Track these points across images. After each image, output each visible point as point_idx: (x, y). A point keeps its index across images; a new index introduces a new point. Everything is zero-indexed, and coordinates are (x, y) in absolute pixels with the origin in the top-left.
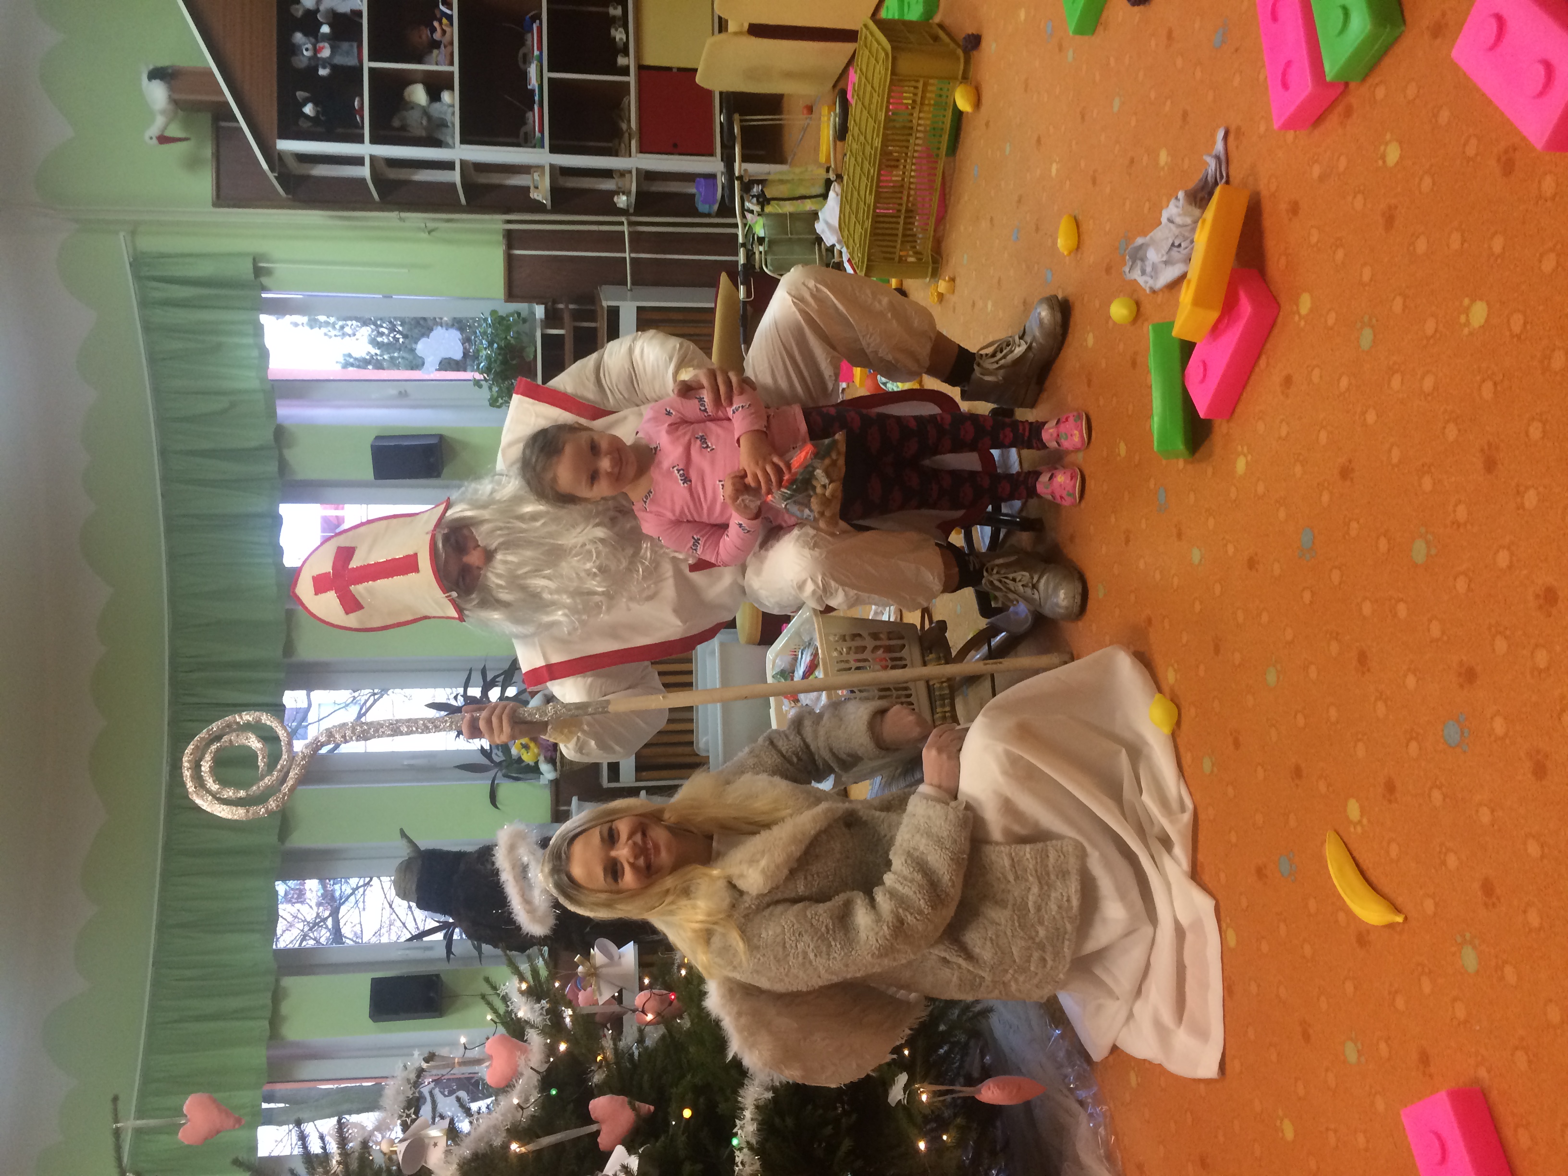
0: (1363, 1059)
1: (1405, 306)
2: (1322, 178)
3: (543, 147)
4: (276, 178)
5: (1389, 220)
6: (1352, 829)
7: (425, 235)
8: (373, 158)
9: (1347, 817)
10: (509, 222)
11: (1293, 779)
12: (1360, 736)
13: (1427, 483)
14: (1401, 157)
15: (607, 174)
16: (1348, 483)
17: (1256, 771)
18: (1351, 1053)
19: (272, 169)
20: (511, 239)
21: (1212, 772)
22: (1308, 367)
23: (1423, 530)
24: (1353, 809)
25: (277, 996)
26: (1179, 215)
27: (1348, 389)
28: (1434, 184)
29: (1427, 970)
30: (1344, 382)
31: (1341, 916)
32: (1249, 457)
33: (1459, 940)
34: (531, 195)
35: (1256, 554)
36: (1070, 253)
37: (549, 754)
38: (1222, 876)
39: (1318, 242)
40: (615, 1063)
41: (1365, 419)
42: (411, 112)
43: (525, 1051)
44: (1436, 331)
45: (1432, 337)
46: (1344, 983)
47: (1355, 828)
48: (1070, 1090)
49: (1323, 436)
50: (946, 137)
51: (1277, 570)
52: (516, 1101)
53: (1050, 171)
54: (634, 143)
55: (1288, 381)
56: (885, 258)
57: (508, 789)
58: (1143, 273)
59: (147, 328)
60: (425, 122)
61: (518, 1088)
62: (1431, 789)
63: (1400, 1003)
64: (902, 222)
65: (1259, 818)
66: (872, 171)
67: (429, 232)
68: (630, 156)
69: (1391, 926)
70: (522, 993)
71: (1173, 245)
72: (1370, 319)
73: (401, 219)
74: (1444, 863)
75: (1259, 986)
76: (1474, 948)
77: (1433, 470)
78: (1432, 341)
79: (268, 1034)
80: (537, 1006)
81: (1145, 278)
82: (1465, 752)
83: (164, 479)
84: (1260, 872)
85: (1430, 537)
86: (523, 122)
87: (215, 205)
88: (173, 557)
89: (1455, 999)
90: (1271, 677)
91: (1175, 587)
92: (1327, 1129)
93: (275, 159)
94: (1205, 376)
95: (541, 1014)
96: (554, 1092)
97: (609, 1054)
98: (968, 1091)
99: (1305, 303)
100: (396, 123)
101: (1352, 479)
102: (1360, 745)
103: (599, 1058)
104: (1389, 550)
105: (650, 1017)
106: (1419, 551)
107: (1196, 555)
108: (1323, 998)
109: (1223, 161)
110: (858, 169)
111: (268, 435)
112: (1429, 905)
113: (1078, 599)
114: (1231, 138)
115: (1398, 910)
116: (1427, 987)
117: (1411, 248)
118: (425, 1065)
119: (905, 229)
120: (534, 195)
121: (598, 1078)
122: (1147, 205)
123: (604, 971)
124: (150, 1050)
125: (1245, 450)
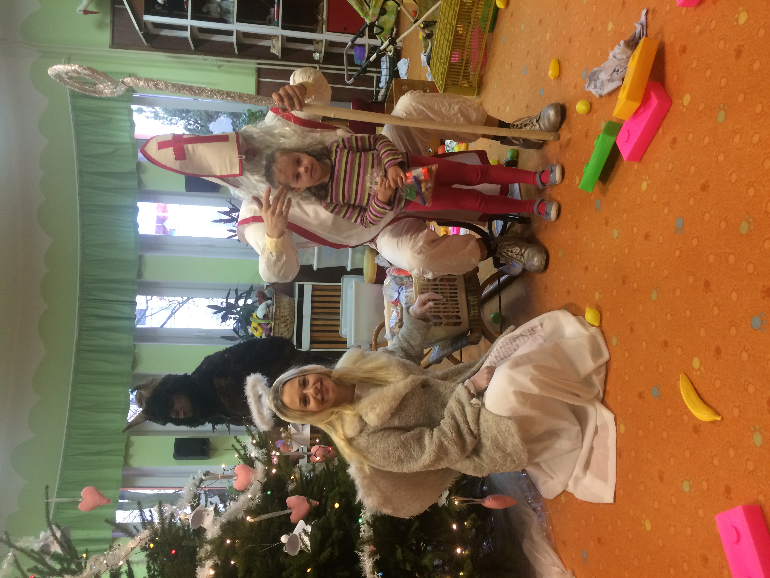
0: (693, 490)
1: (745, 98)
2: (700, 33)
3: (278, 26)
4: (142, 34)
5: (739, 53)
6: (694, 373)
7: (216, 68)
8: (192, 27)
9: (692, 367)
10: (259, 64)
11: (662, 348)
12: (702, 325)
13: (751, 192)
14: (748, 20)
15: (310, 42)
16: (705, 193)
17: (642, 343)
18: (686, 487)
19: (141, 29)
20: (260, 73)
21: (617, 344)
22: (686, 133)
23: (747, 216)
24: (696, 363)
25: (128, 445)
26: (620, 53)
27: (709, 143)
28: (766, 33)
29: (732, 445)
30: (707, 140)
31: (685, 418)
32: (649, 182)
33: (752, 429)
34: (271, 51)
35: (650, 232)
36: (555, 78)
37: (267, 333)
38: (619, 397)
39: (696, 66)
40: (300, 480)
41: (717, 159)
42: (212, 5)
43: (254, 473)
44: (762, 111)
45: (759, 114)
46: (684, 451)
47: (696, 372)
48: (529, 504)
49: (693, 169)
50: (489, 23)
51: (661, 240)
52: (250, 496)
53: (546, 37)
54: (324, 27)
55: (674, 141)
56: (453, 84)
58: (595, 87)
59: (75, 109)
60: (219, 10)
61: (251, 490)
62: (741, 352)
63: (716, 462)
64: (464, 66)
65: (642, 368)
66: (450, 38)
67: (219, 67)
68: (322, 33)
69: (714, 422)
70: (254, 444)
71: (614, 70)
72: (724, 106)
73: (205, 60)
74: (746, 390)
75: (636, 453)
76: (761, 434)
77: (755, 184)
78: (759, 116)
79: (123, 463)
80: (260, 451)
81: (596, 90)
82: (763, 332)
83: (81, 186)
84: (640, 395)
85: (751, 220)
86: (269, 13)
87: (111, 47)
88: (83, 226)
89: (748, 460)
90: (654, 295)
91: (602, 250)
92: (670, 525)
93: (142, 25)
94: (628, 139)
95: (262, 455)
96: (269, 493)
97: (298, 475)
98: (478, 501)
99: (687, 99)
100: (204, 10)
101: (707, 191)
102: (702, 329)
103: (292, 477)
104: (726, 228)
105: (318, 458)
106: (744, 228)
107: (615, 233)
108: (672, 459)
109: (646, 26)
110: (443, 38)
111: (133, 167)
112: (736, 412)
113: (544, 263)
114: (649, 15)
115: (718, 414)
116: (732, 453)
117: (751, 67)
118: (204, 477)
119: (465, 69)
120: (273, 51)
121: (291, 487)
122: (599, 52)
123: (295, 436)
124: (64, 468)
125: (647, 178)
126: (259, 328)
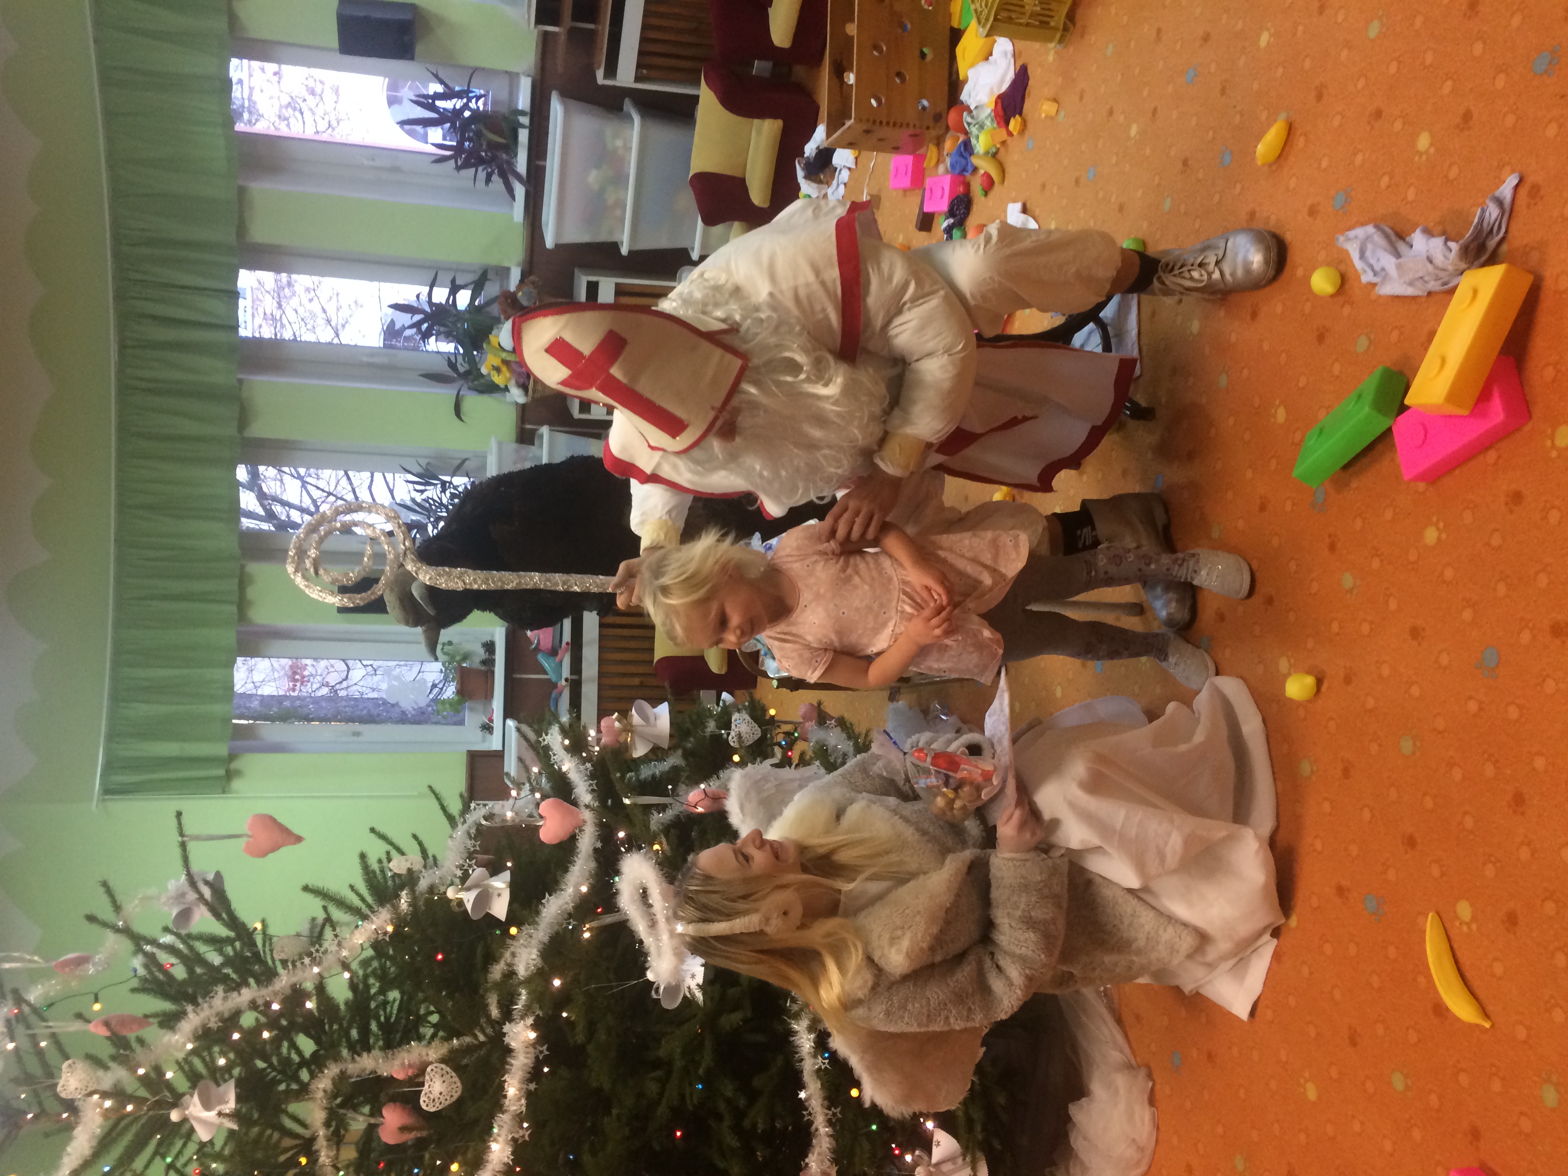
0: (1409, 1094)
6: (1457, 923)
9: (1455, 912)
11: (1403, 843)
12: (1492, 859)
17: (1362, 809)
18: (1398, 1082)
22: (1547, 501)
24: (1464, 910)
25: (243, 582)
26: (1444, 263)
29: (1501, 1075)
32: (1443, 536)
33: (1544, 1076)
35: (1423, 629)
46: (1407, 1029)
47: (1460, 924)
49: (1543, 579)
51: (1444, 660)
55: (1517, 498)
57: (473, 402)
62: (1556, 949)
63: (1464, 1080)
65: (1354, 849)
69: (1477, 1027)
74: (1548, 1011)
76: (1558, 1092)
79: (236, 617)
81: (1364, 266)
83: (96, 23)
84: (1341, 891)
88: (109, 115)
89: (1523, 1114)
90: (1406, 746)
102: (1491, 866)
107: (1348, 580)
109: (1508, 217)
112: (1521, 1032)
114: (1523, 192)
115: (1486, 1015)
116: (1497, 1087)
118: (483, 822)
123: (639, 729)
125: (1441, 525)
126: (504, 369)
